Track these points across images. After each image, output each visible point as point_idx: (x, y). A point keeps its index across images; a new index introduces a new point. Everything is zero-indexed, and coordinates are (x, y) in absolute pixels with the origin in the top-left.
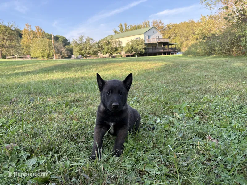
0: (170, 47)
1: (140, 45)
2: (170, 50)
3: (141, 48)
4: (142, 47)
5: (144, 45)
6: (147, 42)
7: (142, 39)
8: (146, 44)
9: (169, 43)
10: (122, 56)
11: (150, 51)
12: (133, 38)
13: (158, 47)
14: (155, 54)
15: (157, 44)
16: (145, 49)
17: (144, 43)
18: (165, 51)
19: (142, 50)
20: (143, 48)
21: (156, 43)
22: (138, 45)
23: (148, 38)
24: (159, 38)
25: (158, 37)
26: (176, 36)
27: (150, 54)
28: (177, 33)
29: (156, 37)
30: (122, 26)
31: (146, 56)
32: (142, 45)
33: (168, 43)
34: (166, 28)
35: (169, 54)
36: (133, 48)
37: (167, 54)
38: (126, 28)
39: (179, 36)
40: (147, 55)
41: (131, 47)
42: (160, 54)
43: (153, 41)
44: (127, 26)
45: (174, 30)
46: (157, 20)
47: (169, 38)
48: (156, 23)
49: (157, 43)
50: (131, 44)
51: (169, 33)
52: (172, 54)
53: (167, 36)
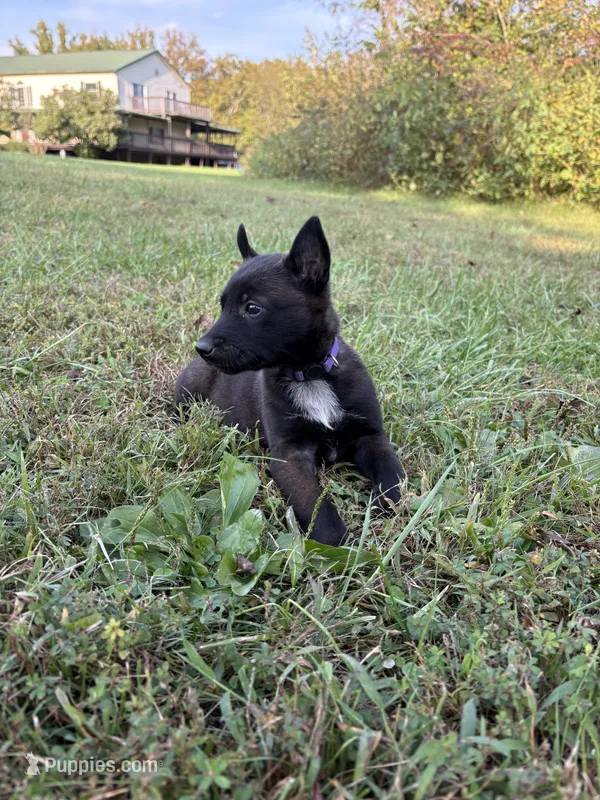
0: (215, 139)
1: (98, 115)
2: (214, 153)
3: (101, 125)
4: (107, 124)
5: (113, 116)
6: (127, 107)
7: (109, 92)
8: (123, 115)
9: (211, 125)
10: (31, 150)
11: (141, 143)
12: (75, 82)
13: (170, 132)
14: (160, 159)
15: (164, 122)
16: (118, 132)
17: (117, 108)
18: (197, 151)
19: (105, 134)
20: (111, 126)
21: (163, 117)
22: (91, 113)
23: (136, 94)
24: (178, 98)
25: (174, 95)
26: (245, 105)
27: (141, 157)
28: (248, 96)
29: (165, 95)
30: (48, 32)
31: (124, 159)
32: (106, 116)
33: (207, 122)
34: (214, 71)
35: (211, 165)
36: (71, 121)
37: (204, 165)
38: (64, 42)
39: (255, 107)
40: (129, 157)
41: (62, 116)
42: (178, 160)
43: (153, 105)
44: (68, 38)
45: (241, 84)
46: (180, 34)
47: (223, 109)
48: (178, 44)
49: (169, 119)
50: (61, 104)
51: (222, 89)
52: (219, 166)
53: (217, 100)
